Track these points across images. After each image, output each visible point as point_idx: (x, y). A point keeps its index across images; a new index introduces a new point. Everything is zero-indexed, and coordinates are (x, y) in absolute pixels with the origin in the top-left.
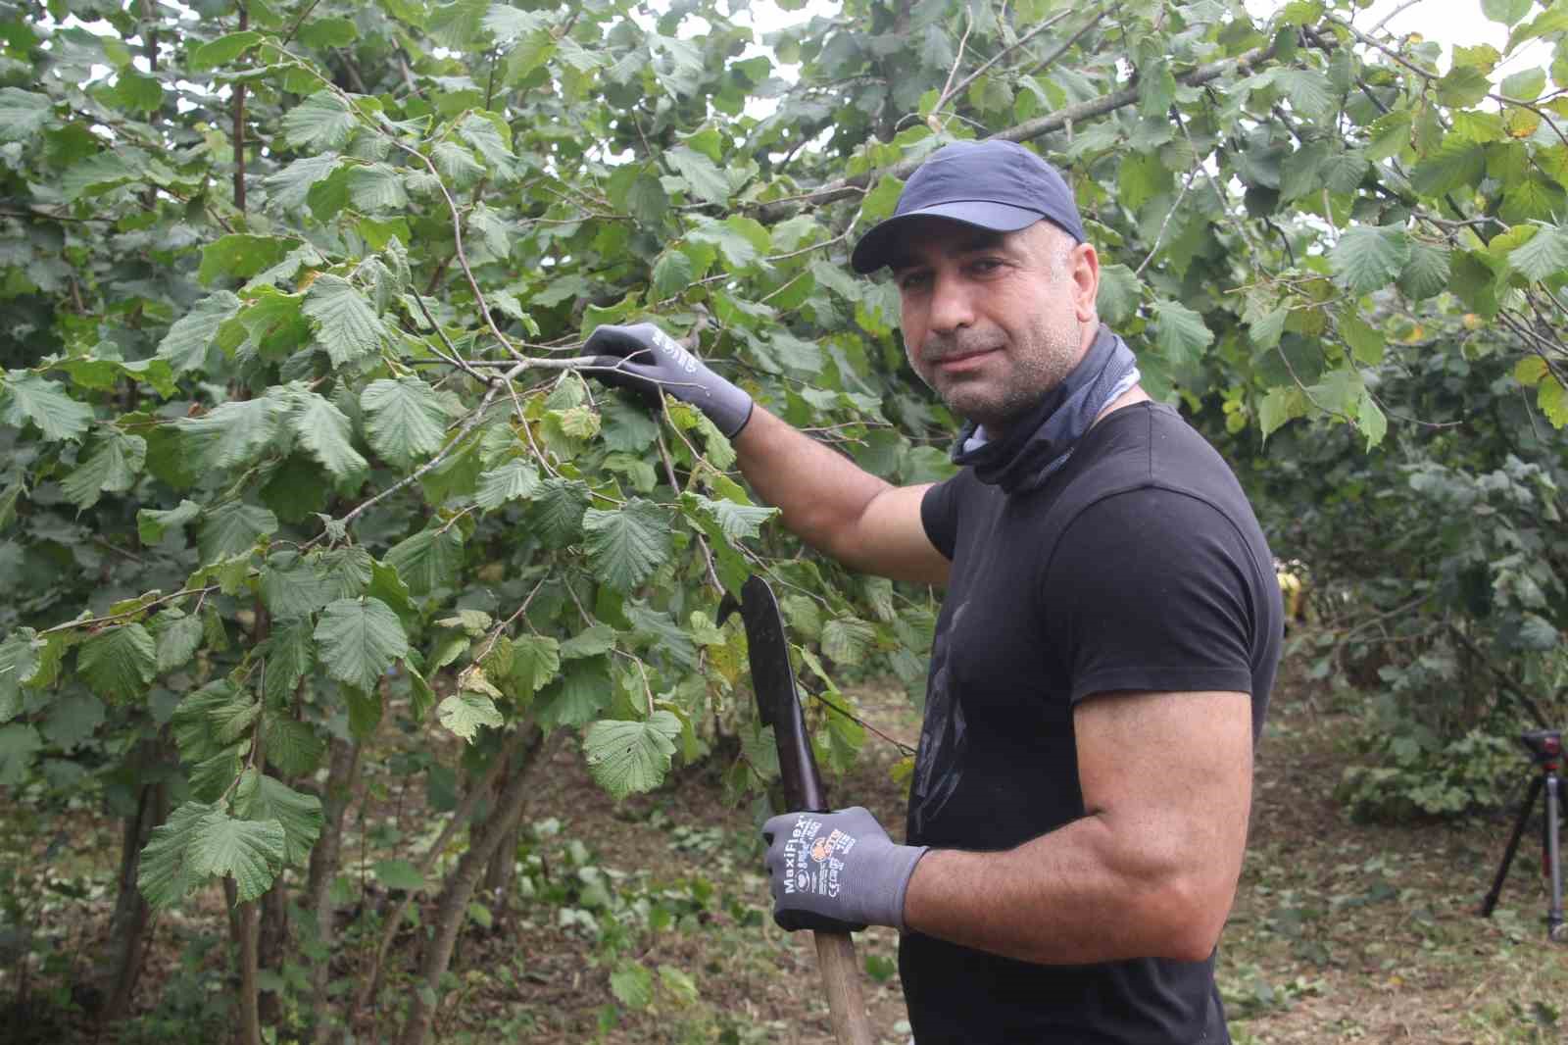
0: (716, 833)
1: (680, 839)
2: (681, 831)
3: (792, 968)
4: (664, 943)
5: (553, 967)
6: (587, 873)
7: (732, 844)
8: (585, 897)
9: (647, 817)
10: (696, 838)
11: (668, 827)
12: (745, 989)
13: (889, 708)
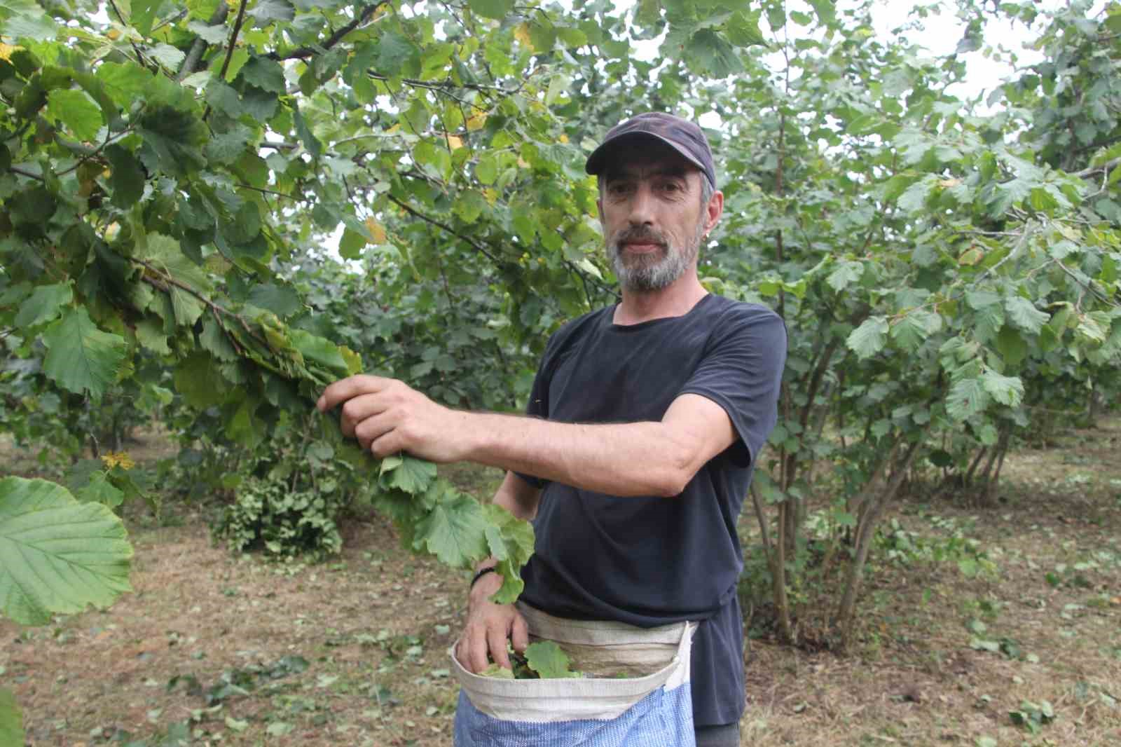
0: (953, 520)
1: (935, 523)
2: (935, 519)
3: (1008, 579)
4: (942, 566)
5: (891, 576)
6: (900, 534)
7: (962, 525)
8: (898, 544)
9: (916, 513)
10: (943, 523)
11: (928, 517)
12: (988, 586)
13: (1026, 464)
